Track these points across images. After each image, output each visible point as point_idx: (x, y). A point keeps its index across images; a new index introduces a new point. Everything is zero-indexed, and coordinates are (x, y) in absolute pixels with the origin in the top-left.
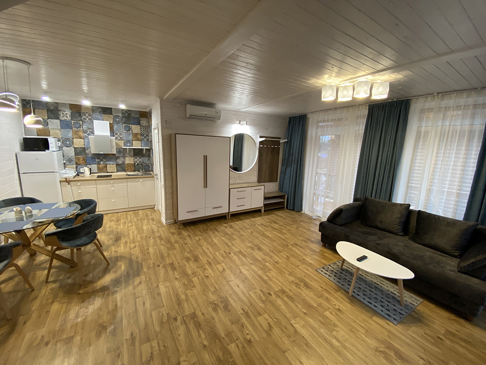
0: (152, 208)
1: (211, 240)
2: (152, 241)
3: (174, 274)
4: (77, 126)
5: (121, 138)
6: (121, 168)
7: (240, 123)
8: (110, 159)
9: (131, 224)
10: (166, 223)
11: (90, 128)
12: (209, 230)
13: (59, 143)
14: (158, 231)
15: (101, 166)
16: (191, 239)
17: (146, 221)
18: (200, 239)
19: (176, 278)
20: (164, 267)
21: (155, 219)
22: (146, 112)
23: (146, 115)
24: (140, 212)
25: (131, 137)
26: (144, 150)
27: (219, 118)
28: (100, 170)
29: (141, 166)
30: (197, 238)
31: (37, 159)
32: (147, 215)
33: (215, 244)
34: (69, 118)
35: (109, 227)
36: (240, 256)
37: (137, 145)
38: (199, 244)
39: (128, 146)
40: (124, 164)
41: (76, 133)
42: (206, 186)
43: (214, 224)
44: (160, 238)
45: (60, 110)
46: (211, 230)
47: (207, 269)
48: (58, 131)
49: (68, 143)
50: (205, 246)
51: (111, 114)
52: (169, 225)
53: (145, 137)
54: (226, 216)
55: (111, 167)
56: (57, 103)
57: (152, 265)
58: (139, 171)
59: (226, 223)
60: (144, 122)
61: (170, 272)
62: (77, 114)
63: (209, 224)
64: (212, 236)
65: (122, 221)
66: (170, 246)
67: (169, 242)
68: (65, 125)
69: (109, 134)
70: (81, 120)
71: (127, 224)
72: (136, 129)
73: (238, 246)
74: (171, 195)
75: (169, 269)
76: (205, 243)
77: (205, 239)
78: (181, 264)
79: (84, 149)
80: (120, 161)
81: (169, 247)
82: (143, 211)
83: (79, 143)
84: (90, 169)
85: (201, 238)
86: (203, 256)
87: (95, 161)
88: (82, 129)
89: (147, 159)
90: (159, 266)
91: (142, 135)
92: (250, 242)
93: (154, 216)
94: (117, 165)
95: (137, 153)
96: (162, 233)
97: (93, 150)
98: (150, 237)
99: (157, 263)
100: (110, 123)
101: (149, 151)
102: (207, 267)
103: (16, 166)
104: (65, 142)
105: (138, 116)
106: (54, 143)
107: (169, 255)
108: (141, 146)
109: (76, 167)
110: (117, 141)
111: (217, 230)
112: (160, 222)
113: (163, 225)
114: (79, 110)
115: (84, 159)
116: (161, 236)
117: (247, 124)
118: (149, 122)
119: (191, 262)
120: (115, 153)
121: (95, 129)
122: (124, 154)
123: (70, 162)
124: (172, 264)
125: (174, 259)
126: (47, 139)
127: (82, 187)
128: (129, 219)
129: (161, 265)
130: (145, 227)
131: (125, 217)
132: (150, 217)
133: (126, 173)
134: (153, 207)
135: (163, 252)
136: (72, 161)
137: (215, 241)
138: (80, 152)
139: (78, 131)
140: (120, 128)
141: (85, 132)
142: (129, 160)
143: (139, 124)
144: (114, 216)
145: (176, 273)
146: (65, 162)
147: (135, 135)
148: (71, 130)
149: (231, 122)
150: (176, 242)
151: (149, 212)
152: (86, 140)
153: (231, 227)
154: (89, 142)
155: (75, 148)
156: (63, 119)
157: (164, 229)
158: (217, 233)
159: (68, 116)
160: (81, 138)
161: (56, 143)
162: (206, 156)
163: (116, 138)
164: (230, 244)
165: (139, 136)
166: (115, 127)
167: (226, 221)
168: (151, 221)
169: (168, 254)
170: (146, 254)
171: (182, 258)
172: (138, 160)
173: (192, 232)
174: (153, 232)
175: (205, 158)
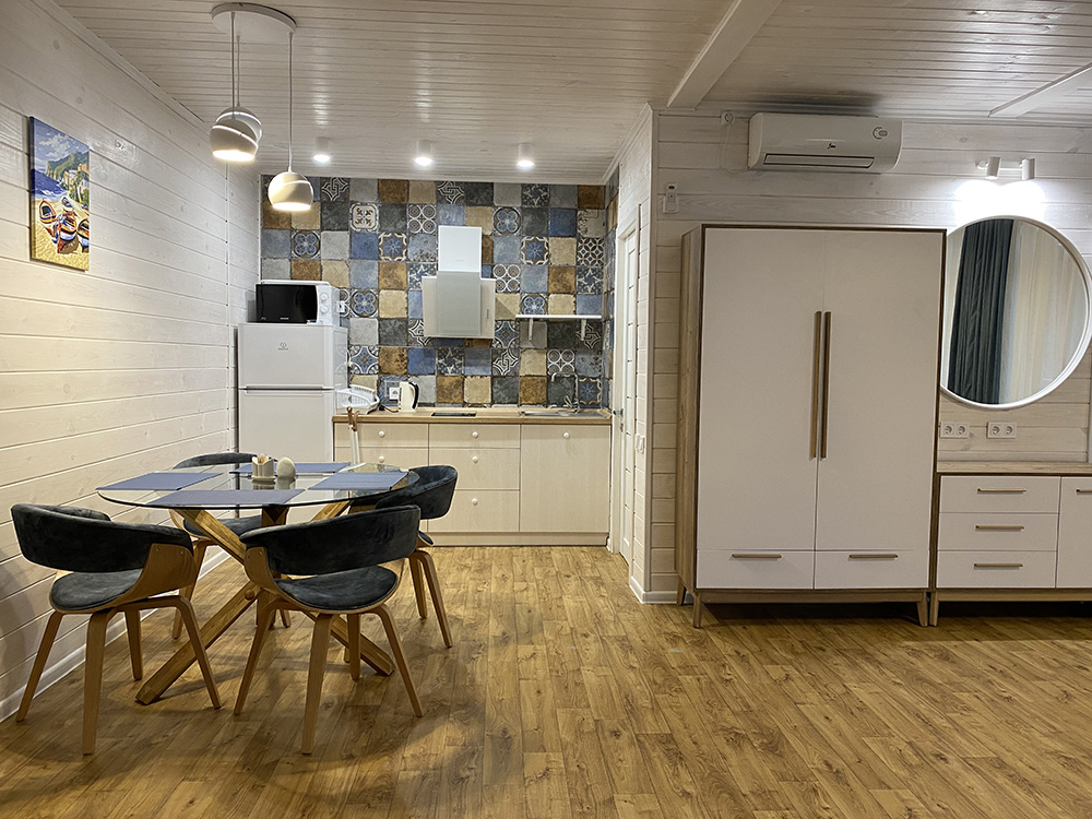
0: (598, 545)
1: (839, 690)
2: (592, 649)
3: (676, 775)
4: (394, 248)
5: (512, 284)
6: (507, 389)
7: (993, 171)
8: (474, 360)
9: (524, 585)
10: (646, 598)
11: (427, 257)
12: (829, 651)
13: (343, 303)
14: (617, 620)
15: (447, 381)
16: (749, 670)
17: (573, 584)
18: (788, 677)
19: (687, 794)
20: (638, 741)
21: (607, 578)
22: (598, 187)
23: (598, 199)
24: (556, 554)
25: (542, 283)
26: (584, 323)
27: (891, 157)
28: (444, 395)
29: (568, 385)
30: (776, 672)
31: (283, 347)
32: (578, 566)
33: (863, 708)
34: (375, 224)
35: (454, 585)
36: (1001, 780)
37: (561, 308)
38: (785, 695)
39: (532, 312)
40: (516, 375)
41: (387, 271)
42: (820, 447)
43: (855, 634)
44: (625, 644)
45: (353, 202)
46: (840, 652)
47: (825, 795)
48: (341, 268)
49: (364, 303)
50: (813, 704)
51: (491, 205)
52: (660, 607)
53: (590, 280)
54: (914, 605)
55: (477, 385)
56: (348, 180)
57: (590, 726)
58: (561, 404)
59: (914, 638)
60: (589, 224)
61: (663, 768)
62: (396, 212)
63: (828, 629)
64: (848, 674)
65: (496, 572)
66: (665, 678)
67: (657, 661)
68: (363, 249)
69: (480, 271)
70: (404, 229)
71: (509, 582)
72: (562, 251)
73: (984, 738)
74: (672, 483)
75: (657, 754)
76: (813, 696)
77: (814, 682)
78: (704, 747)
79: (404, 324)
80: (503, 367)
81: (659, 680)
82: (567, 552)
83: (392, 303)
84: (417, 388)
85: (794, 673)
86: (805, 743)
87: (432, 363)
88: (404, 258)
89: (589, 358)
90: (616, 734)
91: (580, 272)
92: (1056, 734)
93: (604, 572)
94: (493, 377)
95: (561, 336)
96: (630, 628)
97: (430, 328)
98: (586, 636)
99: (608, 724)
100: (483, 236)
101: (600, 328)
102: (823, 783)
103: (232, 365)
104: (358, 302)
105: (573, 204)
106: (329, 302)
107: (655, 707)
108: (575, 313)
109: (380, 383)
110: (502, 297)
111: (869, 658)
112: (624, 592)
113: (637, 605)
114: (403, 199)
115: (401, 356)
116: (625, 638)
117: (1031, 176)
118: (606, 224)
119: (747, 748)
120: (493, 337)
121: (439, 258)
122: (518, 341)
123: (364, 366)
124: (667, 740)
125: (676, 723)
126: (313, 288)
127: (390, 444)
128: (518, 569)
129: (625, 734)
130: (568, 602)
131: (506, 560)
132: (589, 573)
133: (521, 409)
134: (601, 541)
135: (636, 693)
136: (371, 360)
137: (862, 693)
138: (395, 331)
139: (395, 266)
140: (513, 249)
141: (411, 267)
142: (533, 364)
143: (572, 231)
144: (471, 555)
145: (685, 776)
146: (351, 364)
147: (558, 273)
148: (376, 262)
149: (952, 170)
150: (687, 668)
151: (584, 557)
152: (414, 295)
153: (945, 657)
154: (420, 299)
155: (380, 319)
156: (357, 228)
157: (638, 616)
158: (870, 668)
159: (372, 217)
160: (399, 287)
161: (334, 303)
162: (828, 315)
163: (499, 287)
164: (940, 722)
165: (570, 277)
166: (499, 248)
167: (916, 630)
168: (589, 584)
169: (655, 702)
170: (571, 685)
171: (709, 728)
172: (561, 363)
173: (754, 647)
174: (598, 620)
175: (823, 322)
